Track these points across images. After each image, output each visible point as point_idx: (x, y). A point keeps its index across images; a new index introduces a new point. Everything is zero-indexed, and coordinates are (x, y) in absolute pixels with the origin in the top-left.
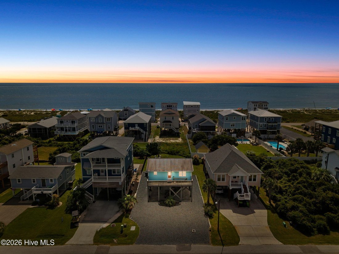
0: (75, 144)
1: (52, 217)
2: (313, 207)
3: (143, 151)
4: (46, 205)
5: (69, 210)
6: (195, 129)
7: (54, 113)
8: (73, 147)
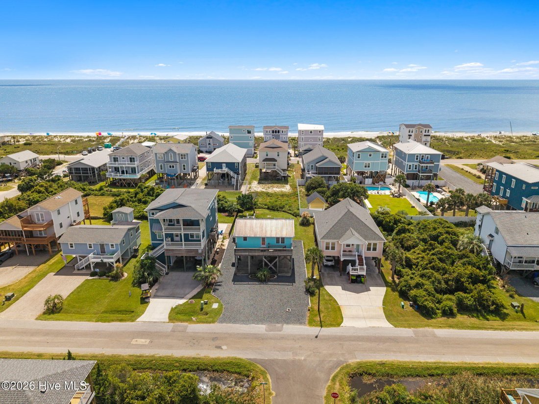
0: (136, 194)
1: (117, 291)
2: (444, 286)
3: (232, 205)
4: (108, 276)
5: (138, 283)
6: (310, 173)
7: (101, 139)
8: (135, 198)
